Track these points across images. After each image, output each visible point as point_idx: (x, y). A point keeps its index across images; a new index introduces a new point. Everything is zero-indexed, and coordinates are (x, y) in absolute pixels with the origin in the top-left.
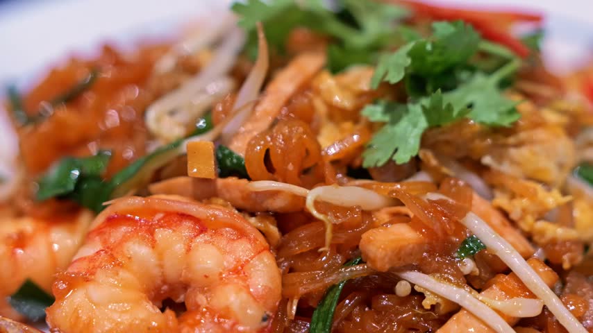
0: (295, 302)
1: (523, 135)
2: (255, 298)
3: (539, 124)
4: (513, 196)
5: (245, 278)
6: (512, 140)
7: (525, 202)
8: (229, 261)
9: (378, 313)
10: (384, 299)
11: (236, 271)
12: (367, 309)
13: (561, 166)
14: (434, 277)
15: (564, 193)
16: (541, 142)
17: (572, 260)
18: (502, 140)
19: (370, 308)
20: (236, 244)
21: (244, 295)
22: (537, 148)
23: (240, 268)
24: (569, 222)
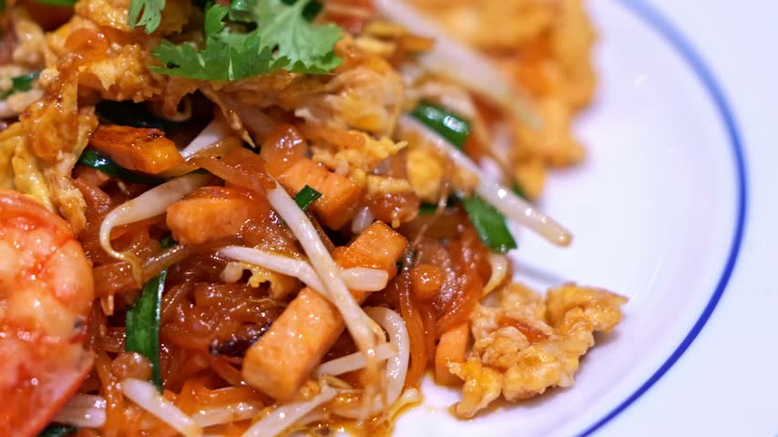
0: (111, 298)
1: (342, 78)
2: (64, 301)
3: (360, 61)
4: (335, 150)
5: (48, 277)
6: (328, 87)
7: (352, 154)
8: (27, 259)
9: (206, 309)
10: (211, 291)
11: (35, 271)
12: (191, 306)
13: (389, 108)
14: (260, 248)
15: (396, 140)
16: (363, 83)
17: (402, 217)
18: (319, 88)
19: (195, 305)
20: (32, 236)
21: (49, 300)
22: (360, 92)
23: (40, 267)
24: (402, 173)
